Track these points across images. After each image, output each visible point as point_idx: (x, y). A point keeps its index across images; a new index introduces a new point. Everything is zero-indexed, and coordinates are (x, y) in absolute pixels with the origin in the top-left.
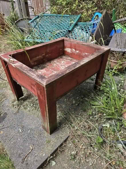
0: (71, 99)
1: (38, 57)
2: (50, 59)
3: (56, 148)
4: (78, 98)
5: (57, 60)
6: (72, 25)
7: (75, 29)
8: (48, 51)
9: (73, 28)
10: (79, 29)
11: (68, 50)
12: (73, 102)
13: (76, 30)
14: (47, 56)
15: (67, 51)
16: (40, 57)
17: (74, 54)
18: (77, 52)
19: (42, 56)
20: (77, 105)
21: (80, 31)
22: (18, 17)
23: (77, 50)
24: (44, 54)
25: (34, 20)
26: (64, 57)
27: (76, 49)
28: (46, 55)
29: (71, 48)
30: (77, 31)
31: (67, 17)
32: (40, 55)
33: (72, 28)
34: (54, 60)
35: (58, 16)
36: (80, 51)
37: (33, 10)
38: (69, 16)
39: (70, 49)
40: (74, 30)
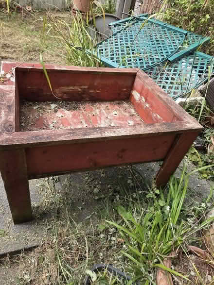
0: (97, 182)
1: (71, 88)
2: (95, 99)
3: (5, 252)
4: (109, 186)
5: (109, 105)
6: (181, 51)
7: (184, 61)
8: (95, 84)
9: (179, 59)
10: (190, 64)
11: (136, 95)
12: (95, 190)
13: (183, 64)
14: (92, 91)
15: (135, 97)
16: (77, 88)
17: (142, 107)
18: (147, 105)
19: (81, 88)
20: (97, 198)
21: (190, 68)
22: (115, 9)
23: (148, 103)
24: (86, 87)
25: (122, 22)
26: (125, 105)
27: (146, 100)
28: (88, 88)
29: (141, 94)
30: (183, 67)
31: (181, 34)
32: (77, 86)
33: (177, 57)
34: (105, 103)
35: (167, 28)
36: (151, 106)
37: (140, 4)
38: (186, 34)
39: (139, 95)
40: (180, 62)
